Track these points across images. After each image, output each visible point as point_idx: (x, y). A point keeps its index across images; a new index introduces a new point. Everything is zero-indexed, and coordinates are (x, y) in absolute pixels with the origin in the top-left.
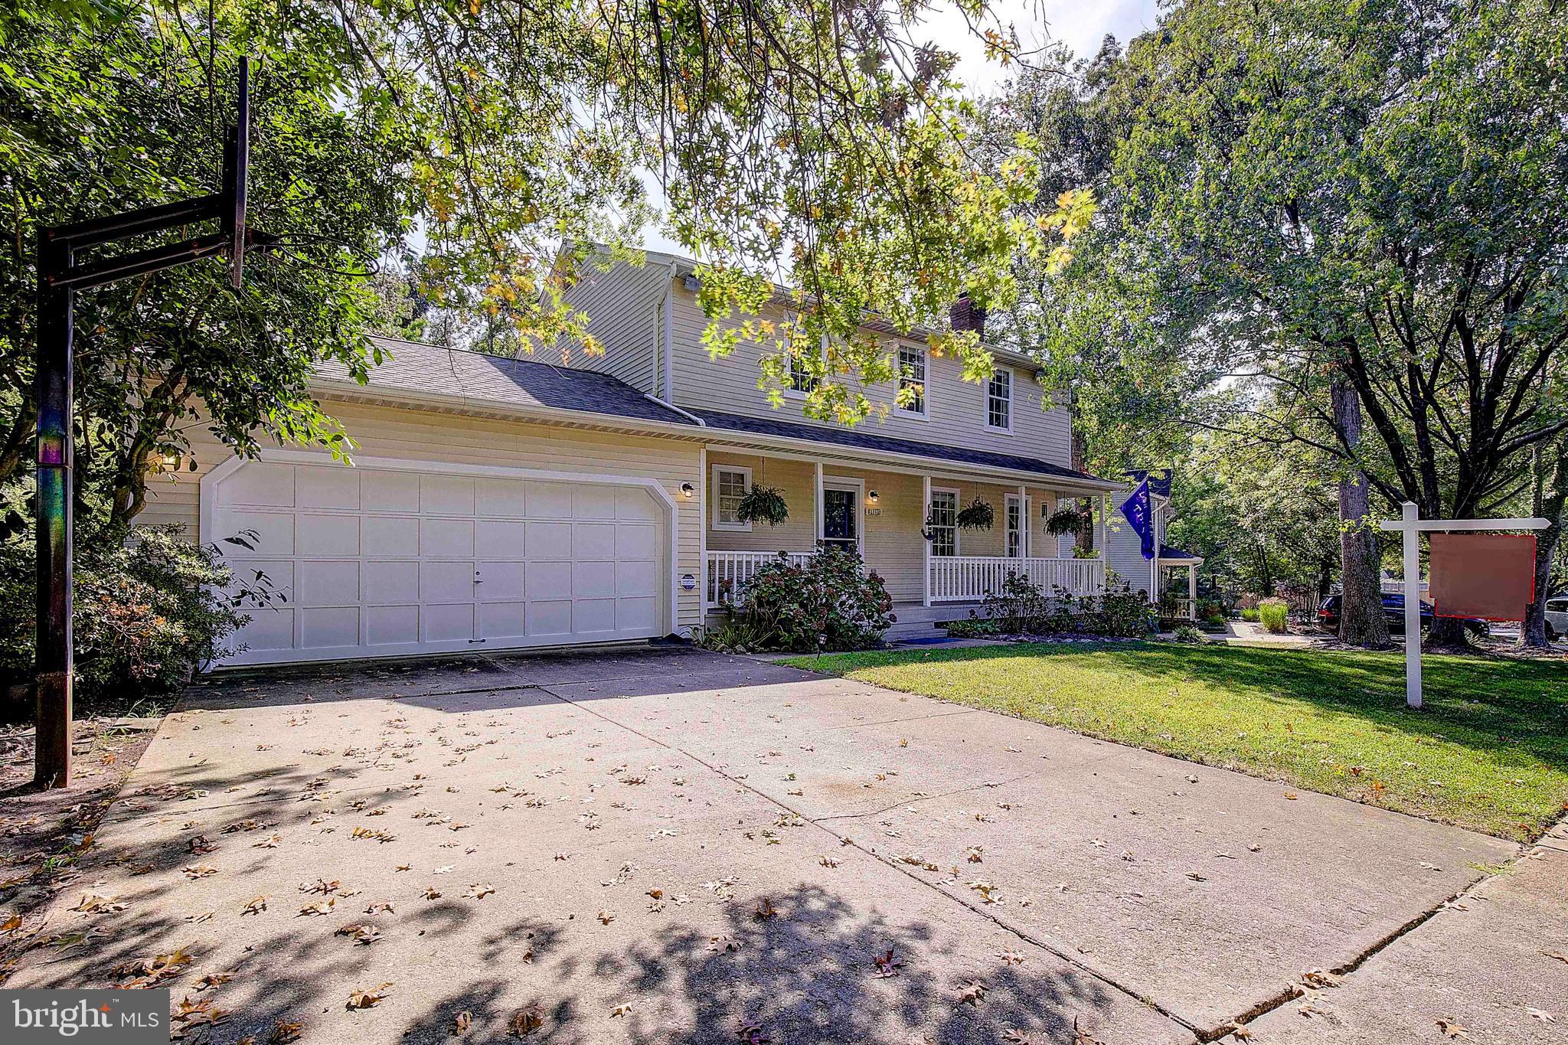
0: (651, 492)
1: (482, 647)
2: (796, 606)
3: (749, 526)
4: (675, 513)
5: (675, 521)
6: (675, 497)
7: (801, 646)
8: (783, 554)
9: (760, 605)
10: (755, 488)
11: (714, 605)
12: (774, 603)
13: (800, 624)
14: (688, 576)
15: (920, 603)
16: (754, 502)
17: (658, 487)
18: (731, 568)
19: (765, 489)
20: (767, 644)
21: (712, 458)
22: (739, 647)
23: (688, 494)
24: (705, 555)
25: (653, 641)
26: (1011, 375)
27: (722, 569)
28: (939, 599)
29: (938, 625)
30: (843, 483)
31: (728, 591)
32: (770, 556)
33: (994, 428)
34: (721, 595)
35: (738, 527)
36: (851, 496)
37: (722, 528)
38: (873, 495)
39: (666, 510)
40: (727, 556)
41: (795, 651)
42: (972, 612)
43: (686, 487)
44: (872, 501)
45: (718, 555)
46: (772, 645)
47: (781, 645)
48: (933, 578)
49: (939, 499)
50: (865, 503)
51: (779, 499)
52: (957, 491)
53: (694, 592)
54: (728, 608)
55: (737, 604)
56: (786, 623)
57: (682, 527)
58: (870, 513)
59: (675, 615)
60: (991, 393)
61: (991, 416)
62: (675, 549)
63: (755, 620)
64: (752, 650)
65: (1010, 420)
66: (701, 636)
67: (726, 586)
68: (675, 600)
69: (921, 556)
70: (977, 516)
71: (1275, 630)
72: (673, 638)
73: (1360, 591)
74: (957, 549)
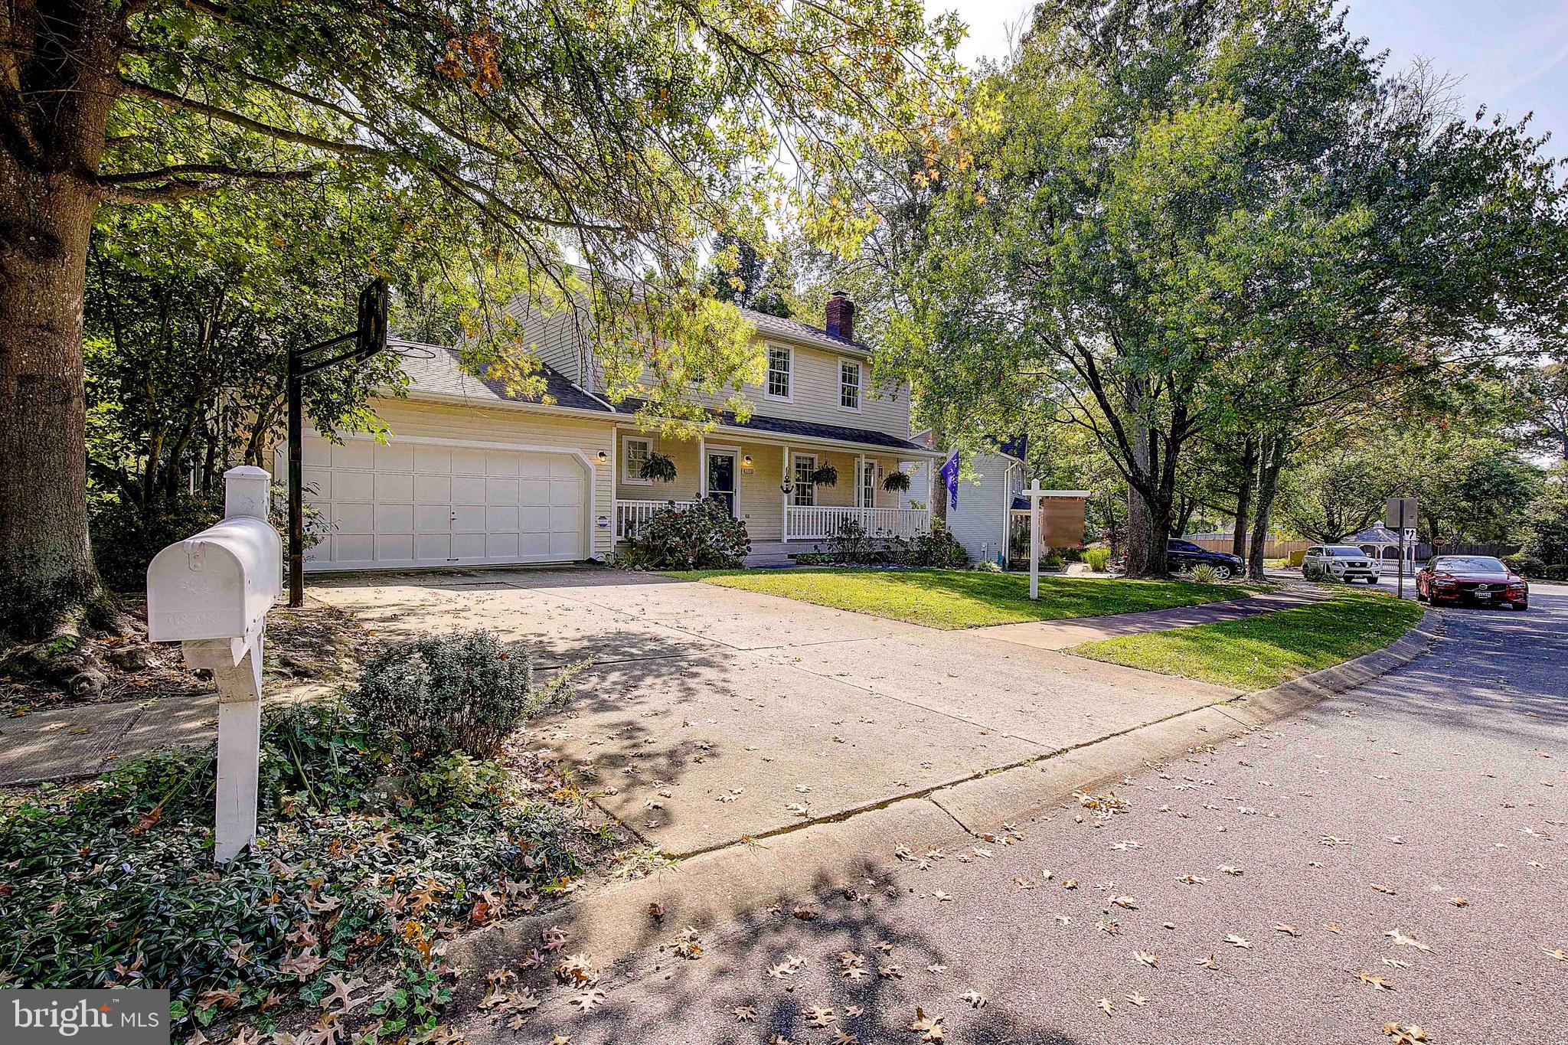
0: (575, 458)
1: (457, 564)
2: (678, 539)
3: (650, 482)
4: (594, 473)
5: (594, 477)
6: (593, 462)
7: (681, 566)
8: (671, 503)
9: (654, 539)
10: (653, 455)
11: (620, 538)
12: (663, 537)
13: (681, 551)
14: (602, 518)
15: (780, 541)
16: (651, 466)
17: (581, 454)
18: (634, 512)
19: (660, 455)
20: (657, 566)
21: (621, 433)
22: (638, 567)
23: (603, 459)
24: (615, 503)
25: (576, 562)
26: (860, 367)
27: (627, 512)
28: (794, 537)
29: (791, 556)
30: (721, 451)
31: (631, 528)
32: (664, 504)
33: (846, 408)
34: (627, 532)
35: (642, 482)
36: (731, 459)
37: (630, 482)
38: (748, 458)
39: (587, 471)
40: (631, 503)
41: (676, 569)
42: (816, 547)
43: (602, 454)
44: (747, 464)
45: (624, 503)
46: (662, 565)
47: (667, 566)
48: (789, 522)
49: (801, 462)
50: (742, 464)
51: (670, 464)
52: (816, 456)
53: (607, 529)
54: (631, 540)
55: (638, 538)
56: (672, 551)
57: (599, 483)
58: (744, 471)
59: (593, 544)
60: (844, 380)
61: (843, 398)
62: (593, 499)
63: (649, 549)
64: (647, 569)
65: (859, 400)
66: (612, 560)
67: (630, 525)
68: (593, 534)
69: (780, 505)
70: (826, 476)
71: (1096, 569)
72: (591, 561)
73: (1139, 537)
74: (815, 500)
